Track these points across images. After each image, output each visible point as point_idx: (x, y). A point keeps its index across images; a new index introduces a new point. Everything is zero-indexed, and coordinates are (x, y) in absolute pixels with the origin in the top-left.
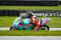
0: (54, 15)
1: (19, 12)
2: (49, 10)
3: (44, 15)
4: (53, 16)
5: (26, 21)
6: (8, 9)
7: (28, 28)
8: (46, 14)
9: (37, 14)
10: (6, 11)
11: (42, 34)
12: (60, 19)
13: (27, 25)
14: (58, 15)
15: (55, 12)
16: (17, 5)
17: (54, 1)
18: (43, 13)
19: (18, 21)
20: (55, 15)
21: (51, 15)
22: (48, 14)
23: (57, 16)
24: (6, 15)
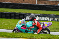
1: (25, 15)
2: (54, 14)
3: (49, 19)
4: (58, 21)
5: (29, 24)
6: (14, 12)
7: (30, 31)
8: (51, 18)
9: (42, 18)
10: (12, 13)
11: (47, 37)
13: (30, 27)
16: (23, 9)
18: (48, 17)
21: (56, 19)
22: (53, 18)
24: (12, 18)
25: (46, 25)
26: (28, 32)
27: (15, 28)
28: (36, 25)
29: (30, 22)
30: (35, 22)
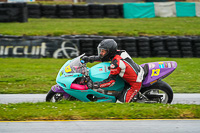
0: (15, 52)
4: (10, 55)
5: (99, 71)
12: (32, 63)
13: (102, 83)
14: (26, 52)
17: (14, 5)
19: (72, 72)
23: (23, 56)
25: (155, 74)
26: (96, 99)
27: (53, 88)
29: (103, 66)
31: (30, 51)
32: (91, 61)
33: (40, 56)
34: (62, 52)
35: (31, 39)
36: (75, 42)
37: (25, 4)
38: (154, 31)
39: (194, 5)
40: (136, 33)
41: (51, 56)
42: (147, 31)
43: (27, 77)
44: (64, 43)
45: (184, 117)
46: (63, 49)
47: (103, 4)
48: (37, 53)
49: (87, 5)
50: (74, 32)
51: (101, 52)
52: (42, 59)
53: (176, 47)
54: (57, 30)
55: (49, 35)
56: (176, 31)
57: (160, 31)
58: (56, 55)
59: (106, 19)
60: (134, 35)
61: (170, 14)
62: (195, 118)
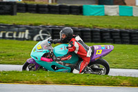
0: (7, 36)
4: (4, 37)
5: (60, 50)
14: (15, 36)
15: (8, 27)
19: (42, 49)
20: (9, 35)
23: (13, 38)
26: (58, 69)
28: (76, 52)
30: (73, 46)
31: (17, 35)
32: (55, 43)
33: (24, 39)
34: (39, 37)
35: (19, 27)
36: (49, 30)
37: (15, 3)
38: (104, 25)
39: (132, 8)
40: (91, 26)
41: (32, 39)
42: (99, 25)
43: (15, 53)
44: (41, 31)
45: (124, 85)
46: (41, 34)
47: (69, 5)
48: (23, 37)
49: (58, 5)
50: (49, 24)
51: (62, 36)
52: (25, 41)
53: (118, 37)
54: (37, 22)
55: (31, 25)
56: (119, 26)
57: (108, 25)
58: (35, 38)
59: (70, 15)
60: (90, 27)
61: (115, 14)
62: (131, 86)
